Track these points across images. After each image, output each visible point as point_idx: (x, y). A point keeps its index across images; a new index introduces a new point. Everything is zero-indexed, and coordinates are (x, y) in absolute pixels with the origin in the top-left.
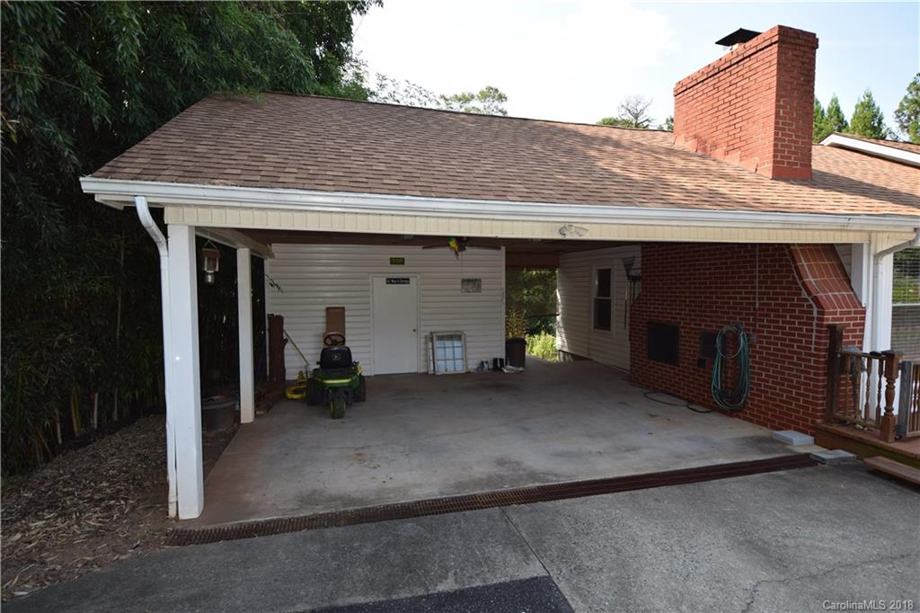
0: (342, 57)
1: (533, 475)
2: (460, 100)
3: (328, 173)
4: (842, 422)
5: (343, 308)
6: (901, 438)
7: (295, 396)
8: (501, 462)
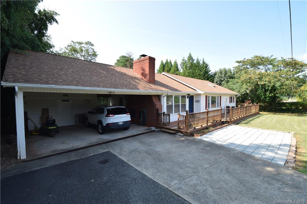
0: (43, 35)
1: (106, 140)
2: (78, 43)
3: (59, 80)
4: (159, 124)
5: (48, 109)
6: (166, 126)
7: (36, 134)
8: (99, 139)
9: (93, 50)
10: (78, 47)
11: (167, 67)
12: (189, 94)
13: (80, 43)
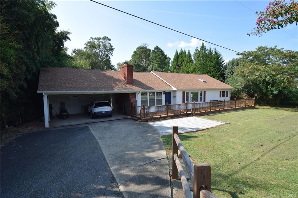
5: (64, 102)
9: (110, 44)
10: (96, 42)
11: (181, 57)
12: (165, 91)
13: (99, 39)
